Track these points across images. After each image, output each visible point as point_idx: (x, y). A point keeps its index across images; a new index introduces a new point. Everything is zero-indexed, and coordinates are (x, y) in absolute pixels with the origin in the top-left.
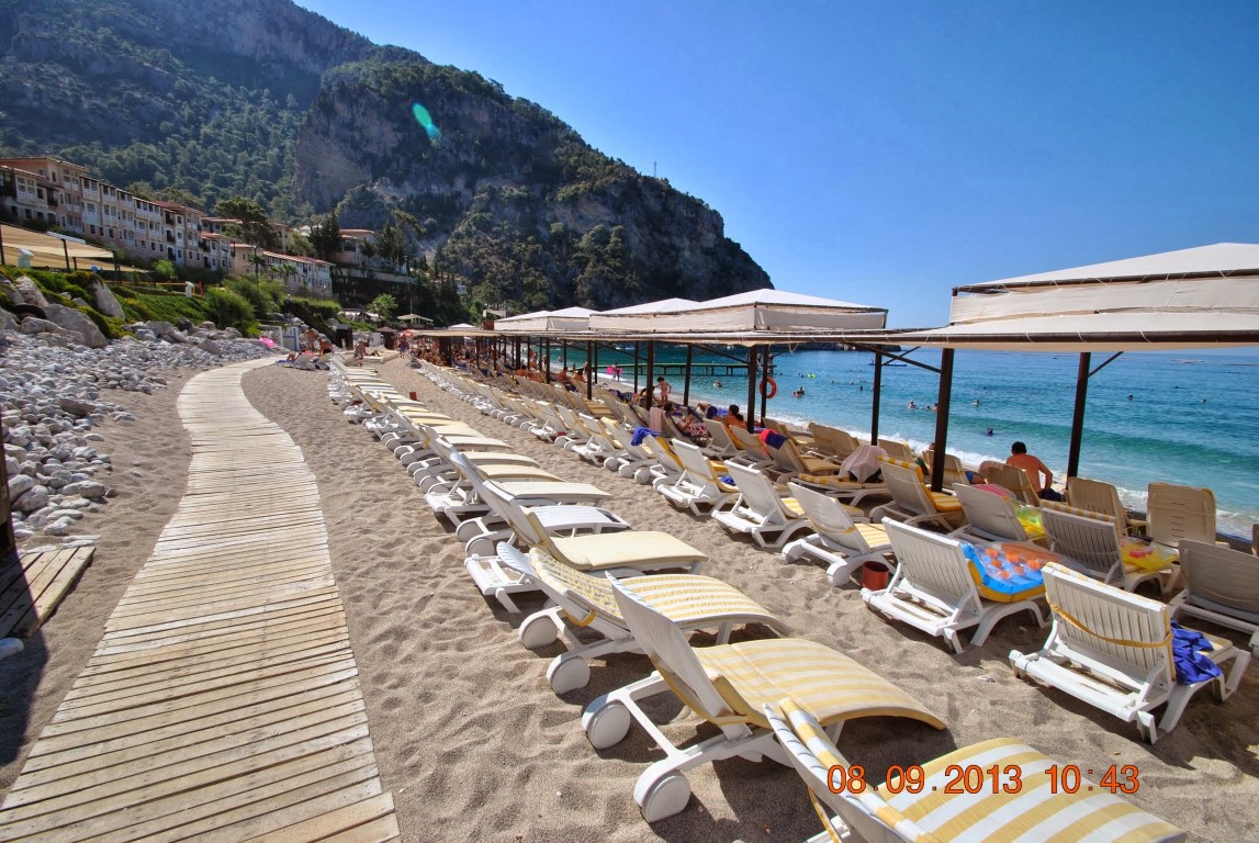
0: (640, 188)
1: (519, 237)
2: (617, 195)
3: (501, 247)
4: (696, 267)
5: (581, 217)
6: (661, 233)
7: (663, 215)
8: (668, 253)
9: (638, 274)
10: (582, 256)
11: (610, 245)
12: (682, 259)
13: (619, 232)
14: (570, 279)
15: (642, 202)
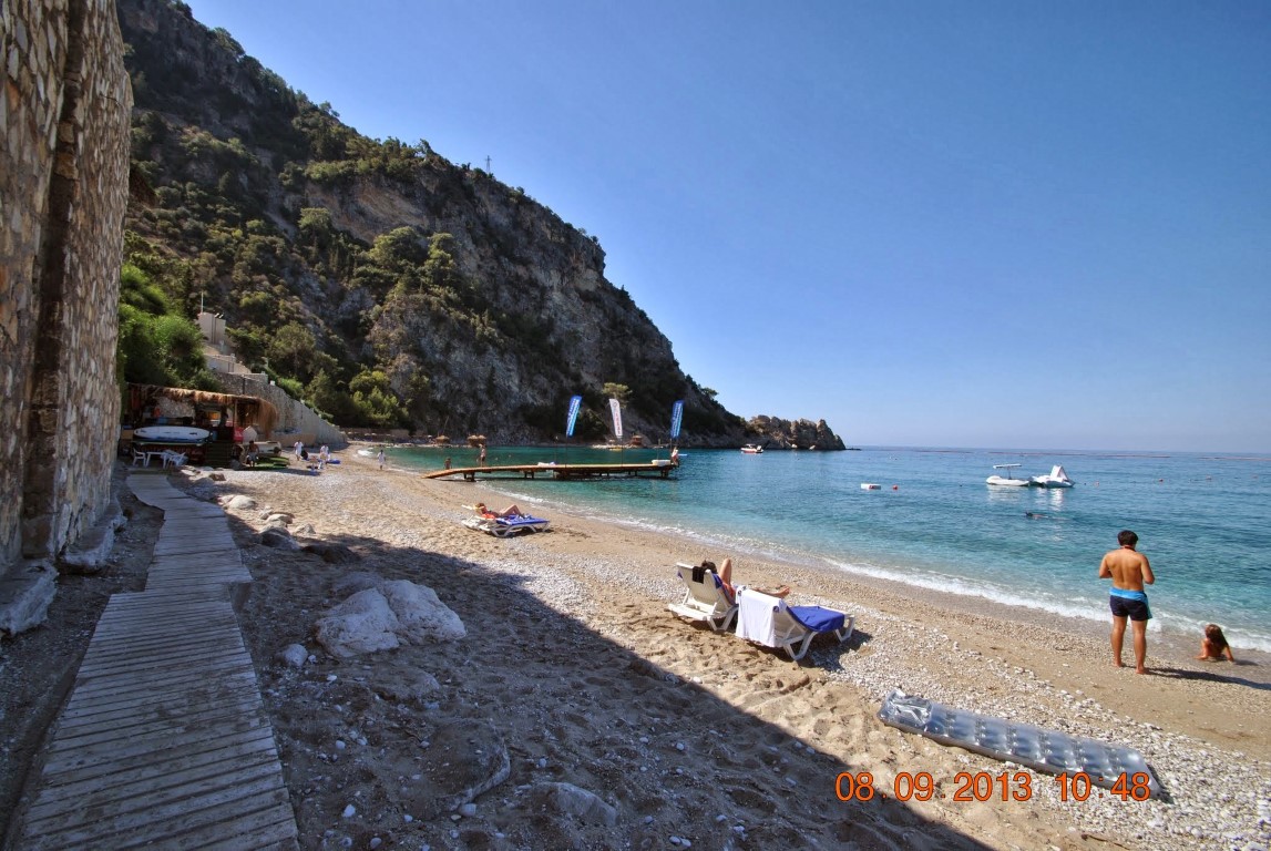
0: (470, 186)
1: (226, 216)
2: (432, 189)
3: (180, 227)
4: (573, 318)
5: (362, 213)
6: (513, 260)
7: (513, 233)
8: (527, 292)
9: (492, 316)
10: (376, 274)
11: (431, 261)
12: (550, 304)
13: (445, 244)
14: (351, 312)
15: (476, 207)
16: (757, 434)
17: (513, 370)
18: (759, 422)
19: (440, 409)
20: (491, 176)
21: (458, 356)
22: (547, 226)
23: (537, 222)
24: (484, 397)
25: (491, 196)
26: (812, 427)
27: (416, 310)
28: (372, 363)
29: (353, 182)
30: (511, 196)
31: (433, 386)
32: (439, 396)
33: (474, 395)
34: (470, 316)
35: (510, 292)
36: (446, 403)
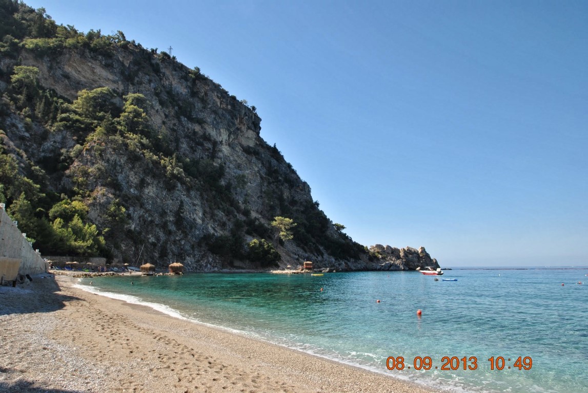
0: (157, 65)
2: (127, 64)
4: (239, 167)
5: (67, 76)
6: (191, 119)
7: (191, 100)
8: (202, 145)
9: (179, 159)
10: (77, 121)
11: (126, 114)
12: (221, 154)
13: (138, 101)
14: (52, 151)
15: (161, 79)
16: (378, 259)
17: (198, 205)
18: (377, 250)
19: (135, 238)
20: (174, 58)
21: (150, 191)
22: (218, 96)
23: (210, 93)
24: (172, 228)
25: (174, 73)
26: (416, 253)
27: (114, 149)
28: (72, 195)
29: (61, 53)
30: (190, 73)
31: (129, 216)
32: (133, 226)
33: (164, 226)
34: (161, 159)
35: (188, 143)
36: (140, 233)
